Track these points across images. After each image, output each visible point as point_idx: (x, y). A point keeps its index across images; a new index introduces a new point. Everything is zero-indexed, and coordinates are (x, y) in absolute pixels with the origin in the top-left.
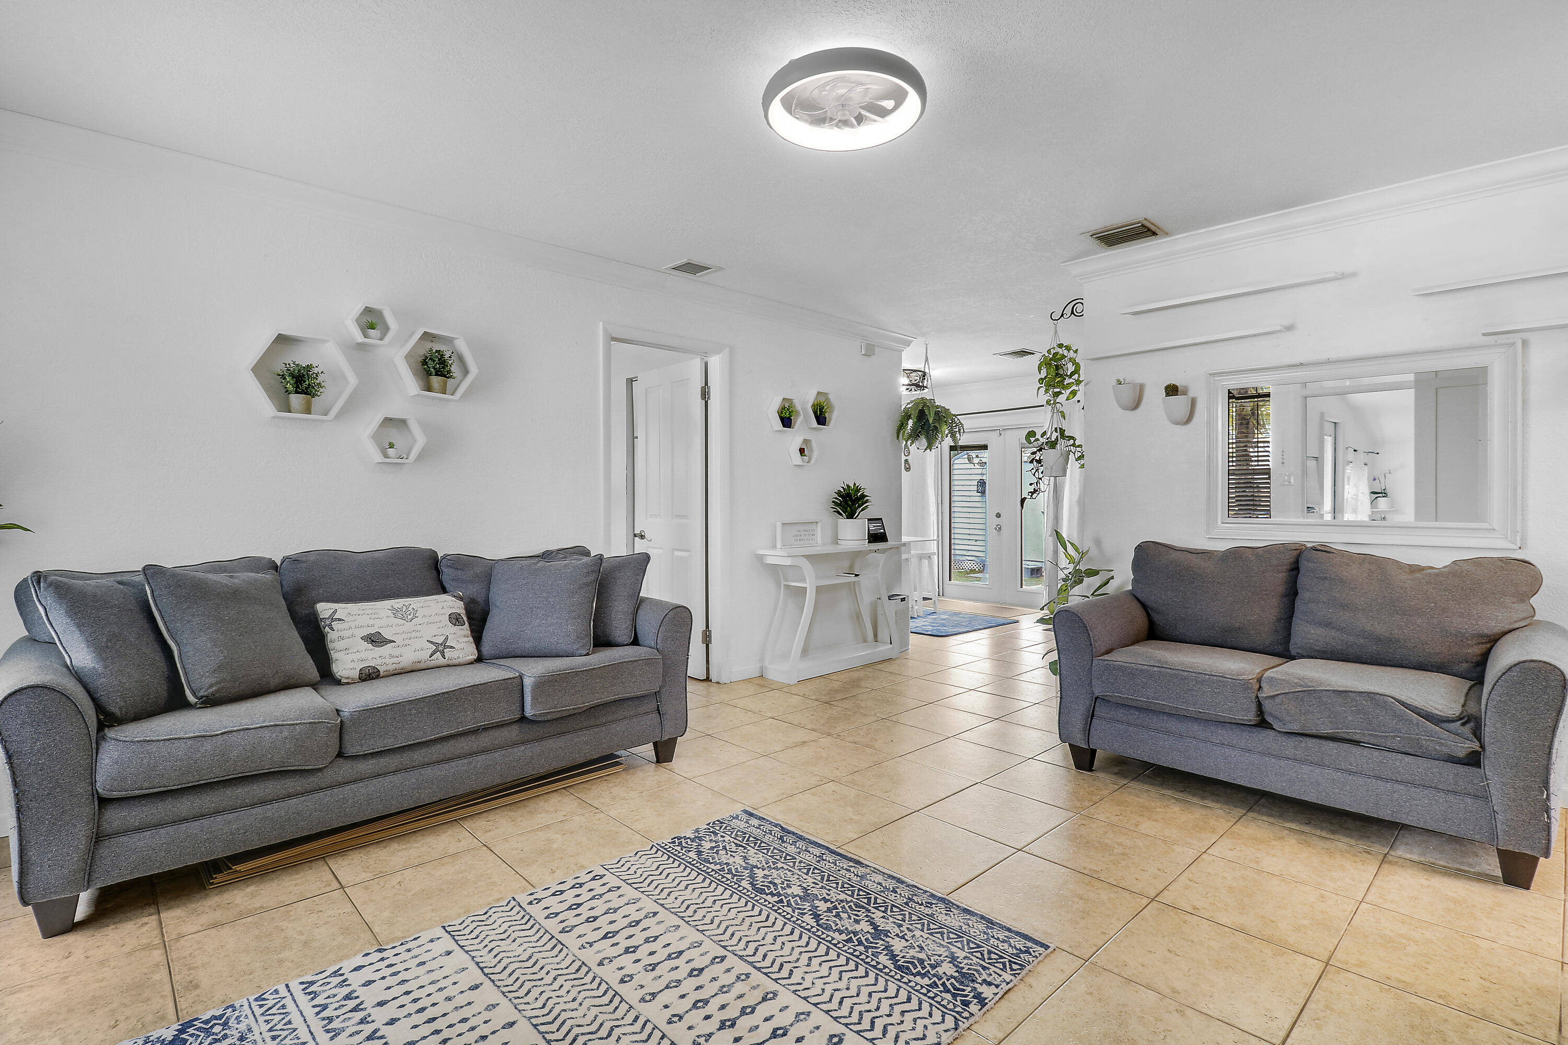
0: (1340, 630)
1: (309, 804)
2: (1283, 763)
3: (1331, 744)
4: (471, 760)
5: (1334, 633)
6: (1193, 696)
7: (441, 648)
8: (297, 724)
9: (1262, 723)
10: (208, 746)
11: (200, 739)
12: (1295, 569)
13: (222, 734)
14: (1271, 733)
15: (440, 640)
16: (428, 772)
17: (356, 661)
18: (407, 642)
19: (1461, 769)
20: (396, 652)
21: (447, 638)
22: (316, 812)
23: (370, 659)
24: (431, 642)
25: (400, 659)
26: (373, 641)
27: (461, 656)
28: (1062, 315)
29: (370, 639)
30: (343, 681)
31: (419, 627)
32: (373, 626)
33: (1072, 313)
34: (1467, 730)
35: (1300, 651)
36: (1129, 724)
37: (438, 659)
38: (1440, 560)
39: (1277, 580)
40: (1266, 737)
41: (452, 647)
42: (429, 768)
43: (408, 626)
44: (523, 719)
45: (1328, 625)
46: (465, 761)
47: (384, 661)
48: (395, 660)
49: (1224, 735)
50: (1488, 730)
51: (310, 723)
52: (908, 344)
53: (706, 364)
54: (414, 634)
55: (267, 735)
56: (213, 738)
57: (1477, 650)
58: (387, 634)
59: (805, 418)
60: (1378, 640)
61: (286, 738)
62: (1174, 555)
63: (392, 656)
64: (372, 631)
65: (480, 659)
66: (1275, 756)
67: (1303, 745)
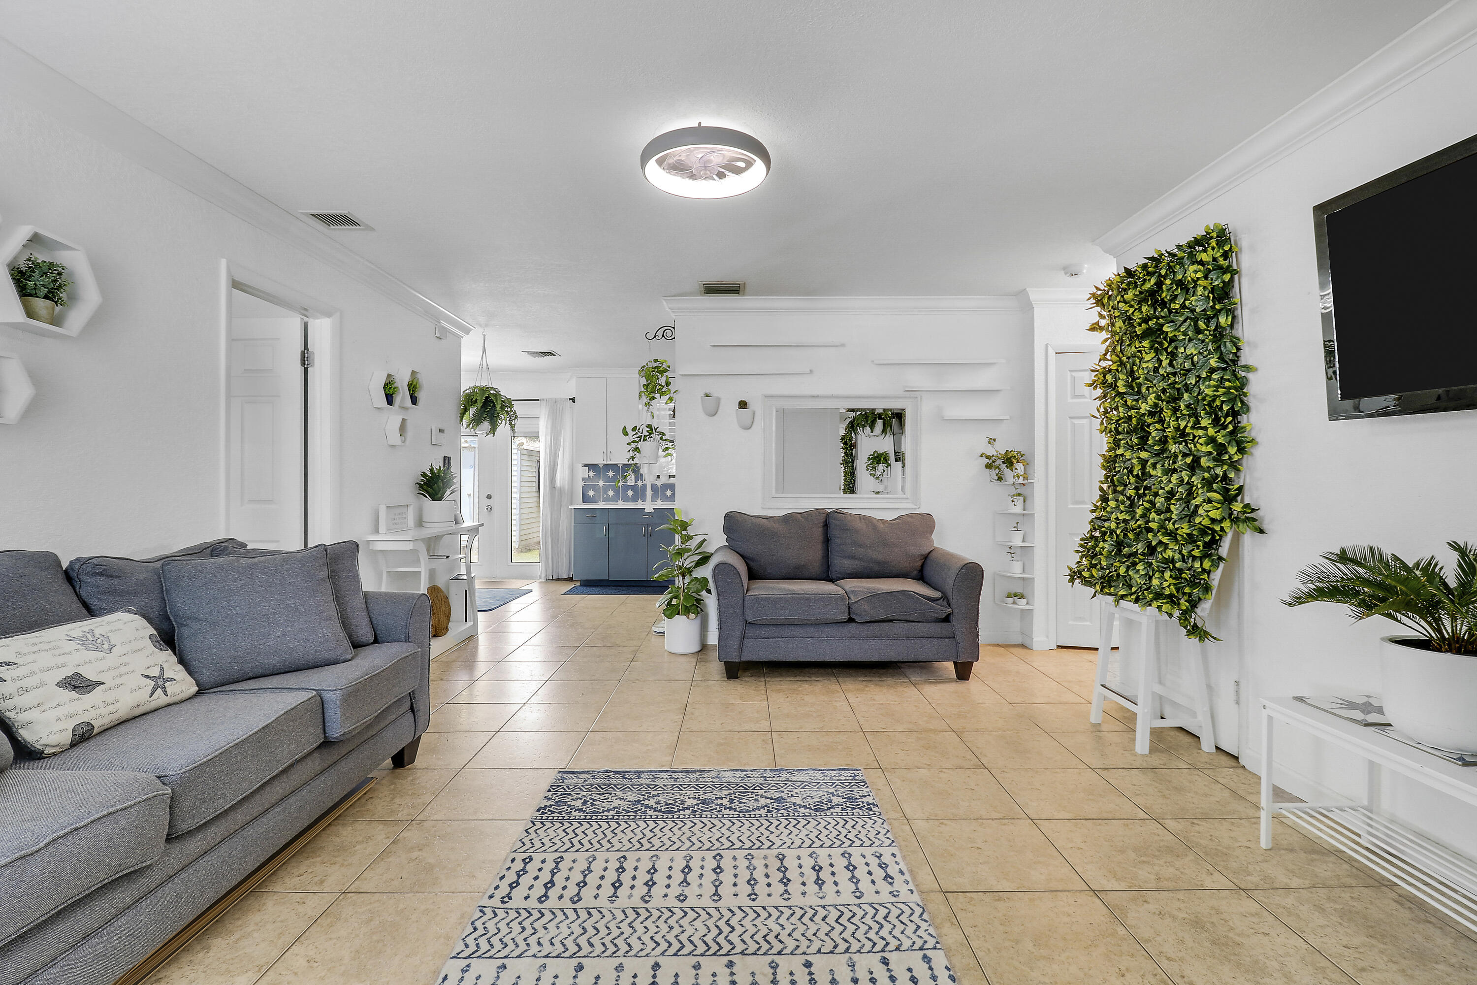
0: (860, 559)
1: (142, 918)
2: (861, 641)
3: (885, 624)
4: (284, 805)
5: (857, 562)
6: (813, 609)
7: (160, 683)
8: (131, 806)
9: (851, 620)
10: (33, 868)
11: (19, 862)
12: (826, 525)
13: (45, 846)
14: (854, 624)
15: (156, 672)
16: (250, 831)
17: (63, 718)
18: (119, 681)
19: (944, 624)
20: (110, 697)
21: (162, 669)
22: (151, 925)
23: (81, 712)
24: (147, 677)
25: (117, 706)
26: (75, 687)
27: (184, 689)
28: (655, 337)
29: (70, 684)
30: (48, 751)
31: (125, 659)
32: (64, 665)
33: (663, 336)
34: (945, 603)
35: (838, 575)
36: (769, 637)
37: (160, 699)
38: (889, 516)
39: (818, 532)
40: (852, 628)
41: (172, 680)
42: (249, 828)
43: (111, 660)
44: (327, 744)
45: (852, 557)
46: (278, 809)
47: (98, 712)
48: (111, 708)
49: (829, 631)
50: (954, 602)
51: (145, 800)
52: (467, 331)
53: (306, 326)
54: (123, 670)
55: (102, 832)
56: (36, 856)
57: (920, 563)
58: (90, 674)
59: (402, 396)
60: (879, 563)
61: (124, 829)
62: (754, 520)
63: (106, 704)
64: (69, 672)
65: (202, 691)
66: (856, 638)
67: (871, 628)
